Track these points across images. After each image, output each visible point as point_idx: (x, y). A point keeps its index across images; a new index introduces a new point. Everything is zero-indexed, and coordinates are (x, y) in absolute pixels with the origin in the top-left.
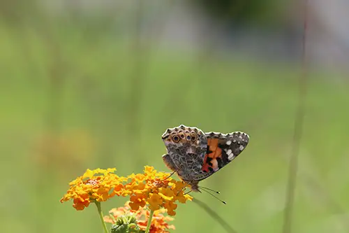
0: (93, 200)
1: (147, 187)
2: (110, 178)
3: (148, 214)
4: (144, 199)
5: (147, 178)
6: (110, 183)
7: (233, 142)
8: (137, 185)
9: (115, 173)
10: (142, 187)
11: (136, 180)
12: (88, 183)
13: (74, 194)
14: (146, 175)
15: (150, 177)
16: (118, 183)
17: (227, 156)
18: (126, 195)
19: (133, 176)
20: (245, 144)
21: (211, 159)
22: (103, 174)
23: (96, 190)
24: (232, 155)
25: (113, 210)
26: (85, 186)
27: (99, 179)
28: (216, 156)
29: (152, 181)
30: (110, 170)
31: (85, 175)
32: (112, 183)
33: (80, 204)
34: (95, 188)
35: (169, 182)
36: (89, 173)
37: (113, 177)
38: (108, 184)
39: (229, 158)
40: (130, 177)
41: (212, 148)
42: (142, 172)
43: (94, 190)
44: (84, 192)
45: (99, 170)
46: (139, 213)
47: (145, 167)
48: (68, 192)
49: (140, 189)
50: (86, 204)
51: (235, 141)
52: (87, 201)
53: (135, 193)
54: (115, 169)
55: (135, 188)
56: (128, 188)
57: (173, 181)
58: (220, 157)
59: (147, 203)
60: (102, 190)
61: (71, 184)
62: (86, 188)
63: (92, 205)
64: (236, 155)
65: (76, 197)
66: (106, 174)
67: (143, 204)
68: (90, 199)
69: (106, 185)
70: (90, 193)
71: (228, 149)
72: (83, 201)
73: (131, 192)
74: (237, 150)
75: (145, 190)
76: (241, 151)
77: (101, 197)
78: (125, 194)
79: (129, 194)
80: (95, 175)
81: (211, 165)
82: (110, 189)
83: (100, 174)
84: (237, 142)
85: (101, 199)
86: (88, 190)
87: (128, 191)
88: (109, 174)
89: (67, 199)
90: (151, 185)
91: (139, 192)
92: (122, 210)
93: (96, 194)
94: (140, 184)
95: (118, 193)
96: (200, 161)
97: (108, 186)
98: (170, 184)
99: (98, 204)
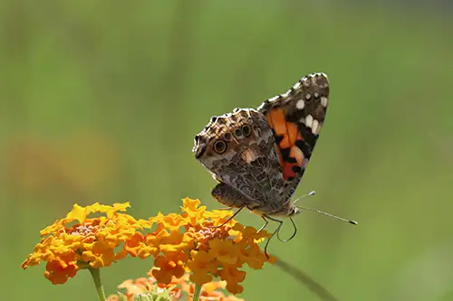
0: (84, 263)
1: (187, 239)
2: (118, 221)
3: (192, 291)
4: (180, 263)
5: (187, 221)
6: (117, 231)
7: (306, 100)
8: (167, 235)
9: (128, 211)
10: (176, 238)
11: (166, 225)
12: (75, 230)
13: (49, 252)
14: (185, 215)
15: (193, 219)
16: (133, 232)
17: (310, 129)
18: (147, 255)
19: (160, 218)
20: (325, 92)
21: (288, 150)
22: (104, 214)
23: (90, 245)
24: (316, 123)
25: (127, 284)
26: (68, 237)
27: (97, 223)
28: (293, 140)
29: (198, 228)
30: (118, 206)
31: (70, 216)
32: (122, 231)
33: (58, 272)
34: (90, 241)
35: (229, 229)
36: (79, 213)
37: (123, 219)
38: (113, 233)
39: (314, 131)
40: (154, 220)
41: (280, 129)
42: (179, 211)
43: (86, 245)
44: (66, 249)
45: (96, 207)
46: (176, 290)
47: (184, 201)
48: (36, 250)
49: (174, 244)
50: (71, 271)
51: (308, 97)
52: (73, 266)
53: (163, 251)
54: (127, 205)
55: (164, 241)
56: (151, 241)
57: (237, 227)
58: (300, 138)
59: (187, 270)
60: (101, 246)
61: (43, 232)
62: (70, 242)
63: (83, 275)
64: (321, 120)
65: (52, 257)
66: (110, 214)
67: (179, 272)
68: (79, 263)
69: (110, 236)
70: (79, 251)
71: (305, 117)
72: (65, 265)
73: (155, 249)
74: (318, 110)
75: (182, 245)
76: (325, 109)
77: (100, 259)
78: (144, 252)
79: (152, 252)
80: (91, 215)
81: (294, 160)
82: (118, 242)
83: (99, 214)
84: (313, 96)
85: (99, 262)
86: (74, 244)
87: (149, 248)
88: (116, 214)
89: (33, 263)
90: (194, 235)
91: (171, 248)
92: (142, 283)
93: (89, 253)
94: (174, 233)
95: (133, 250)
96: (275, 165)
97: (115, 237)
98: (232, 233)
99: (95, 272)
